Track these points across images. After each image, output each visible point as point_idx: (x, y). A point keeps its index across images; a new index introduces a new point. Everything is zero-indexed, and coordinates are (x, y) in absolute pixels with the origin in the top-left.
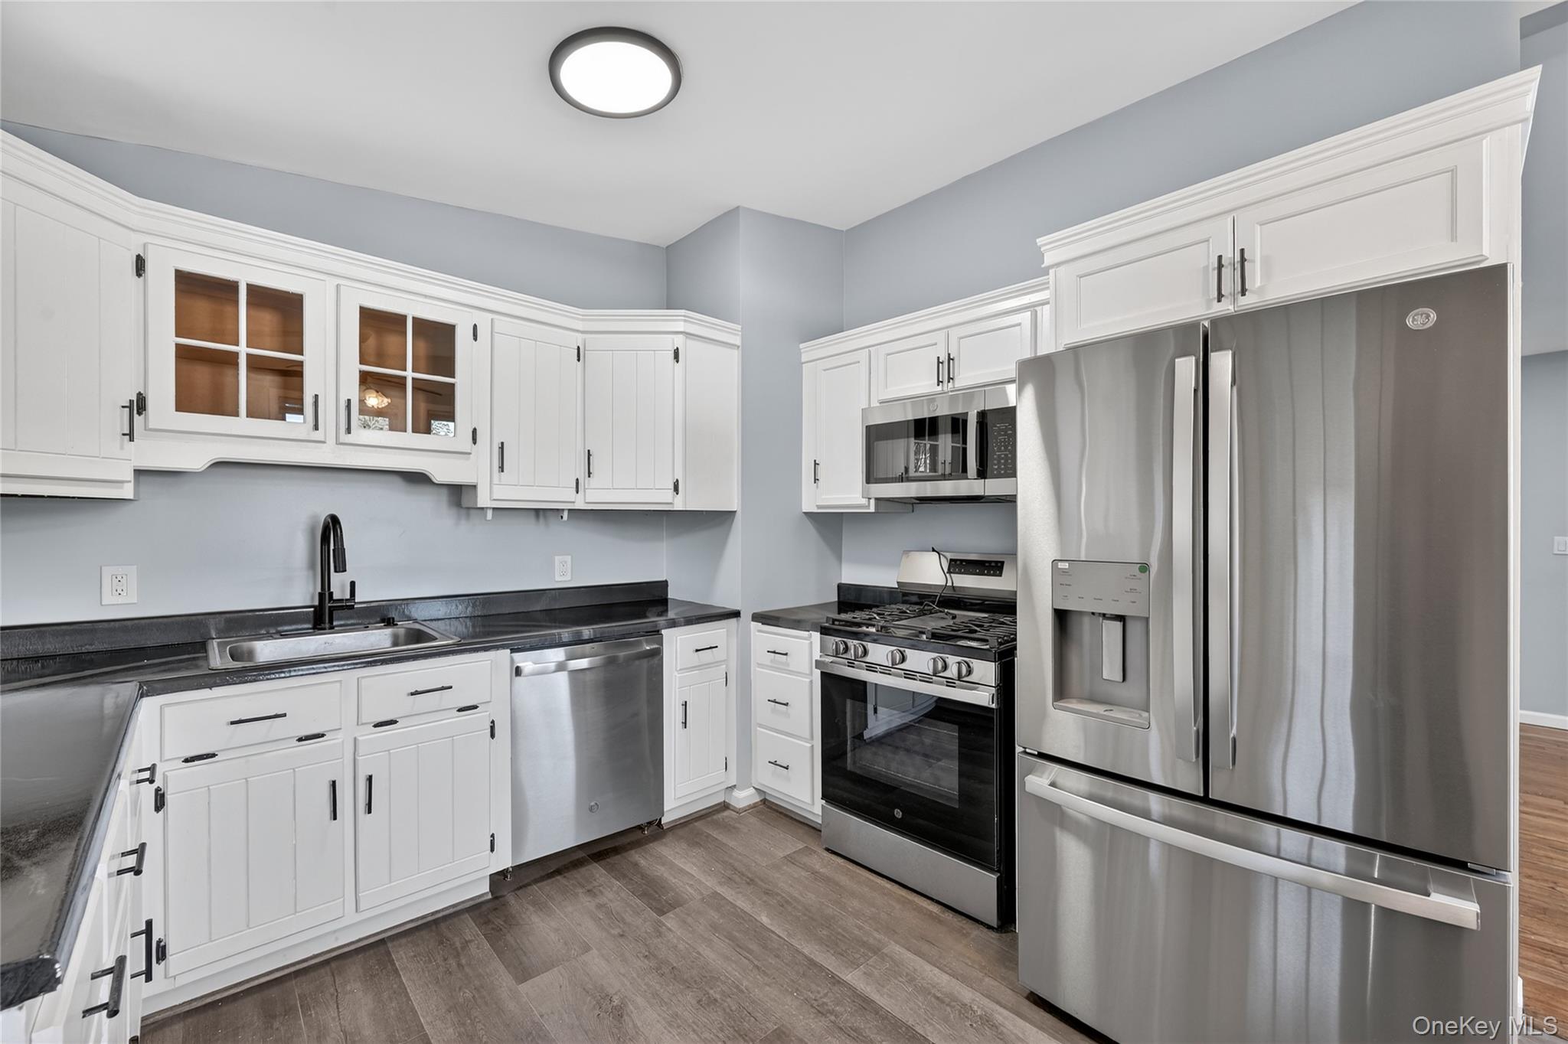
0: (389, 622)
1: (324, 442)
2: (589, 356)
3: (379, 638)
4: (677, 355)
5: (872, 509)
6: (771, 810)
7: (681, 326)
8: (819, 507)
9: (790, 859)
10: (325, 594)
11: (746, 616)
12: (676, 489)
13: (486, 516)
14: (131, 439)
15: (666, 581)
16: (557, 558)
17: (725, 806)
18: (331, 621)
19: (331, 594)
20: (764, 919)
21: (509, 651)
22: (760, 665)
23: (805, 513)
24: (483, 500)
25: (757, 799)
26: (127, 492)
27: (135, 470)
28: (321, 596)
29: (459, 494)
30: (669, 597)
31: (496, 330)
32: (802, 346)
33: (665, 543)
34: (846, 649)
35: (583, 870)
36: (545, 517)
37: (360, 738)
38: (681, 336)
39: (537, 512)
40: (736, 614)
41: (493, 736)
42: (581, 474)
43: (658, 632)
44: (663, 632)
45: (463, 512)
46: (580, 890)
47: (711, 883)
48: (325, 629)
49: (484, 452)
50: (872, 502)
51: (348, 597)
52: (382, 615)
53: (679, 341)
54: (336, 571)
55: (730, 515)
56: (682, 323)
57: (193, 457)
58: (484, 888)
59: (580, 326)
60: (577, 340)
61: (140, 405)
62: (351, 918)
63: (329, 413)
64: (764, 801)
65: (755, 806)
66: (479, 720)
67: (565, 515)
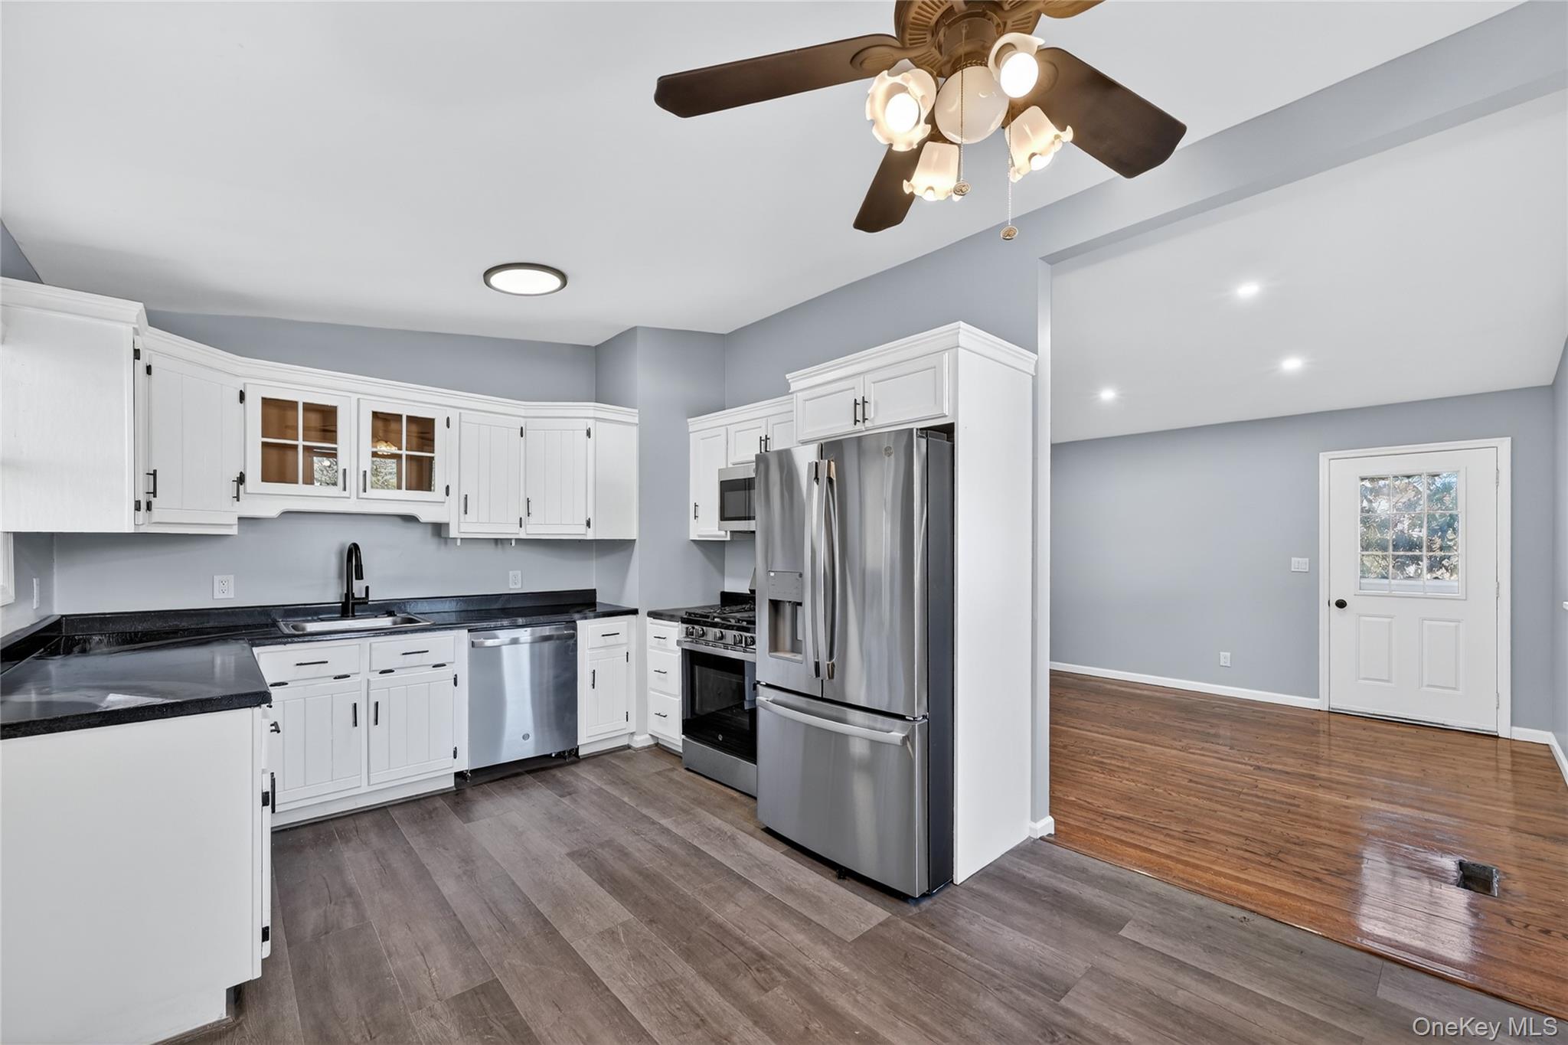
0: (391, 614)
1: (349, 498)
2: (528, 433)
3: (386, 622)
4: (589, 434)
5: (728, 538)
6: (659, 749)
7: (591, 413)
8: (699, 536)
9: (659, 773)
10: (349, 594)
11: (643, 613)
12: (588, 524)
13: (456, 544)
14: (238, 500)
15: (595, 590)
16: (511, 572)
17: (629, 747)
18: (353, 612)
19: (353, 594)
20: (626, 799)
21: (467, 631)
22: (652, 647)
23: (692, 540)
24: (453, 533)
25: (652, 742)
26: (234, 531)
27: (239, 518)
28: (347, 595)
29: (439, 530)
30: (597, 601)
31: (463, 419)
32: (689, 420)
33: (594, 562)
34: (722, 637)
35: (520, 778)
36: (502, 543)
37: (371, 679)
38: (592, 420)
39: (496, 541)
40: (635, 612)
41: (456, 684)
42: (523, 514)
43: (575, 622)
44: (578, 622)
45: (442, 540)
46: (514, 787)
47: (599, 784)
48: (348, 617)
49: (454, 501)
50: (729, 533)
51: (364, 596)
52: (387, 609)
53: (591, 424)
54: (356, 579)
55: (631, 543)
56: (592, 411)
57: (270, 508)
58: (450, 783)
59: (523, 413)
60: (522, 422)
61: (241, 479)
62: (365, 789)
63: (353, 481)
64: (657, 744)
65: (649, 747)
66: (447, 673)
67: (513, 542)
